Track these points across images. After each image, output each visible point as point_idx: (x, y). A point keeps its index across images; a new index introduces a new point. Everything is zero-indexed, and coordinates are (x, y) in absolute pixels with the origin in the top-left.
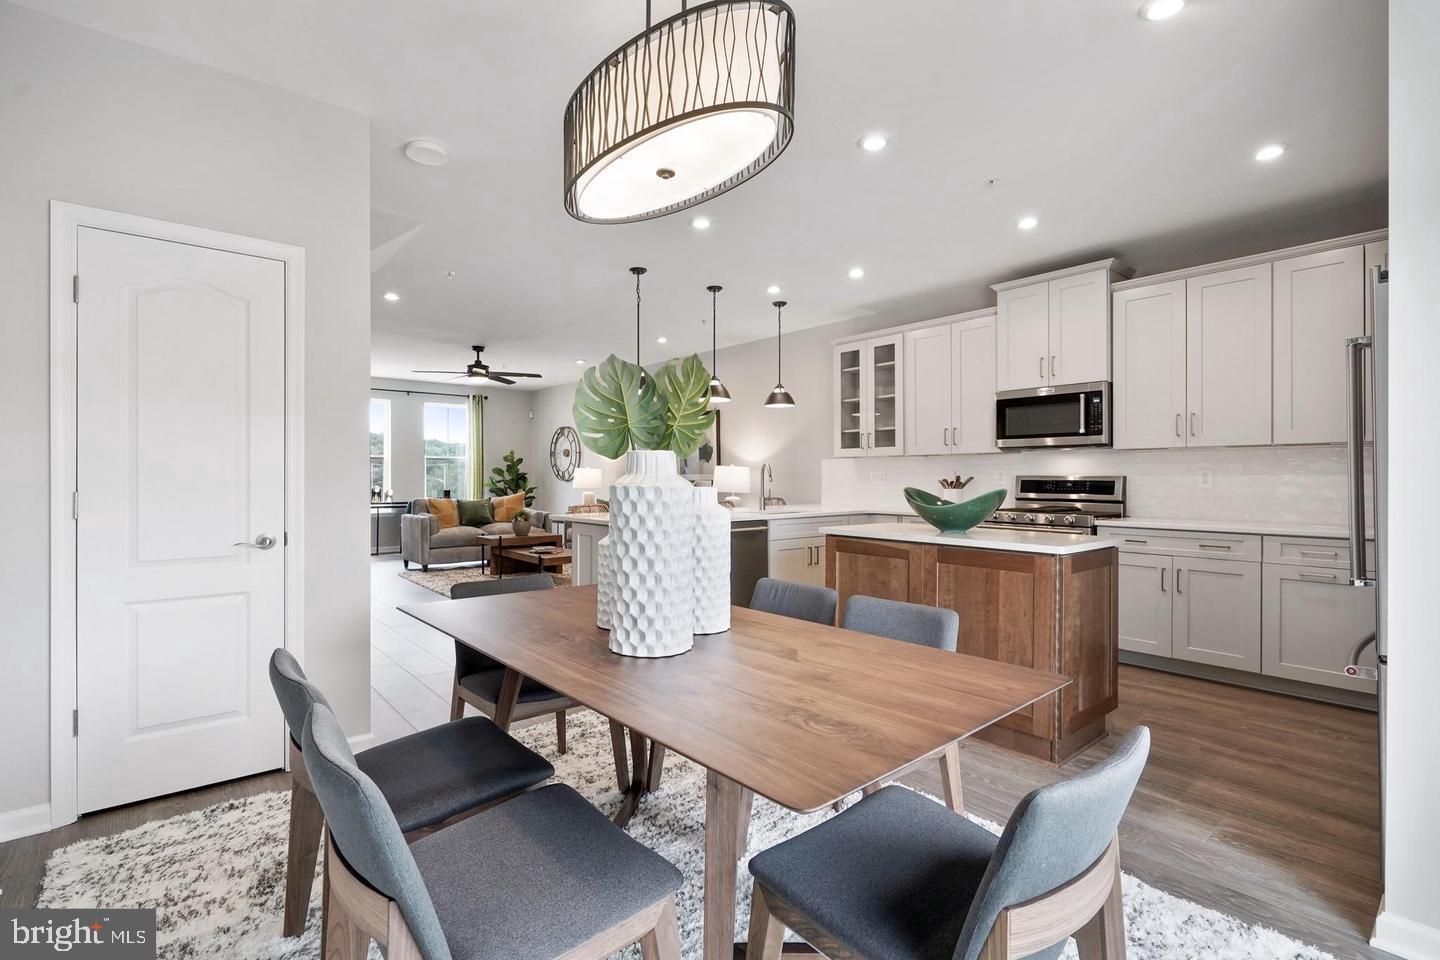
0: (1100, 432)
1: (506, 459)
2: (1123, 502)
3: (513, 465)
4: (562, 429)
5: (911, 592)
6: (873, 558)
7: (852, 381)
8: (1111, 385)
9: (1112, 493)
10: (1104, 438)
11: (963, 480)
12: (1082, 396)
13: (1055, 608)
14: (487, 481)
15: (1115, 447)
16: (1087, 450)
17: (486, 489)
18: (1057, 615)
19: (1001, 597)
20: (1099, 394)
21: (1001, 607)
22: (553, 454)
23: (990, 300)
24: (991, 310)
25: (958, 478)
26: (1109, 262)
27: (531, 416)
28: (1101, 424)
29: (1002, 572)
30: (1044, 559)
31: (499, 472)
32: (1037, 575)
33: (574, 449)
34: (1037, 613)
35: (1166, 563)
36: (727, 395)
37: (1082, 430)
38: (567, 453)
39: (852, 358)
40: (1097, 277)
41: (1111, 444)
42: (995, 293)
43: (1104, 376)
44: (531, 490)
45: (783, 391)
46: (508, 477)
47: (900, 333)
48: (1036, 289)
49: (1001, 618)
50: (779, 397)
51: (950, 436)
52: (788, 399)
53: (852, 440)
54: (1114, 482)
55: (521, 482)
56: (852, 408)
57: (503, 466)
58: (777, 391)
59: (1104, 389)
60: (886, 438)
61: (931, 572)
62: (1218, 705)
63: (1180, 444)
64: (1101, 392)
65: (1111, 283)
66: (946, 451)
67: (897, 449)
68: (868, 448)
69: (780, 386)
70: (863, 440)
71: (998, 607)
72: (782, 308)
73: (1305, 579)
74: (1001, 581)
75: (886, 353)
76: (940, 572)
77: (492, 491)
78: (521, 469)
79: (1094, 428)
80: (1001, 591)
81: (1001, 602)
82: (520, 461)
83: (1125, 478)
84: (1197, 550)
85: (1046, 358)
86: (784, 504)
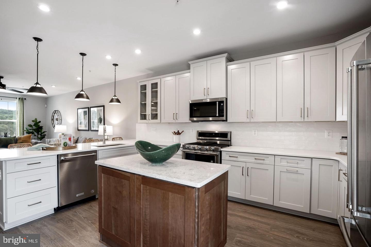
0: (223, 116)
1: (33, 121)
2: (230, 141)
3: (37, 123)
4: (56, 111)
5: (131, 198)
6: (116, 179)
7: (144, 95)
8: (227, 99)
9: (227, 138)
10: (224, 118)
11: (180, 132)
12: (217, 103)
13: (195, 216)
14: (25, 129)
15: (228, 121)
16: (219, 122)
17: (25, 132)
18: (196, 220)
19: (170, 207)
20: (223, 102)
21: (170, 212)
22: (53, 120)
23: (188, 68)
24: (189, 71)
25: (178, 131)
26: (226, 55)
27: (46, 106)
28: (224, 113)
29: (170, 193)
30: (190, 189)
31: (30, 126)
32: (186, 197)
33: (59, 118)
34: (186, 218)
35: (243, 165)
36: (88, 98)
37: (217, 115)
38: (57, 120)
39: (144, 87)
40: (222, 59)
41: (226, 120)
42: (190, 65)
43: (224, 96)
44: (44, 132)
45: (116, 98)
46: (34, 127)
47: (159, 78)
48: (203, 63)
49: (170, 218)
50: (114, 100)
51: (175, 116)
52: (118, 101)
53: (144, 117)
54: (227, 133)
55: (40, 130)
56: (143, 106)
57: (33, 124)
58: (114, 97)
59: (225, 100)
60: (155, 116)
61: (139, 190)
62: (262, 222)
63: (248, 121)
64: (224, 101)
65: (227, 63)
66: (174, 121)
67: (158, 121)
68: (149, 120)
69: (115, 96)
70: (147, 117)
71: (168, 212)
72: (116, 67)
73: (288, 172)
74: (170, 198)
75: (155, 86)
76: (143, 190)
77: (27, 133)
78: (41, 124)
79: (221, 115)
80: (170, 204)
81: (170, 210)
82: (40, 122)
83: (231, 132)
84: (254, 160)
85: (206, 88)
86: (122, 139)
